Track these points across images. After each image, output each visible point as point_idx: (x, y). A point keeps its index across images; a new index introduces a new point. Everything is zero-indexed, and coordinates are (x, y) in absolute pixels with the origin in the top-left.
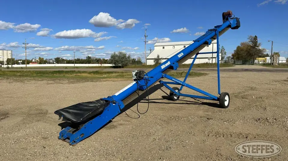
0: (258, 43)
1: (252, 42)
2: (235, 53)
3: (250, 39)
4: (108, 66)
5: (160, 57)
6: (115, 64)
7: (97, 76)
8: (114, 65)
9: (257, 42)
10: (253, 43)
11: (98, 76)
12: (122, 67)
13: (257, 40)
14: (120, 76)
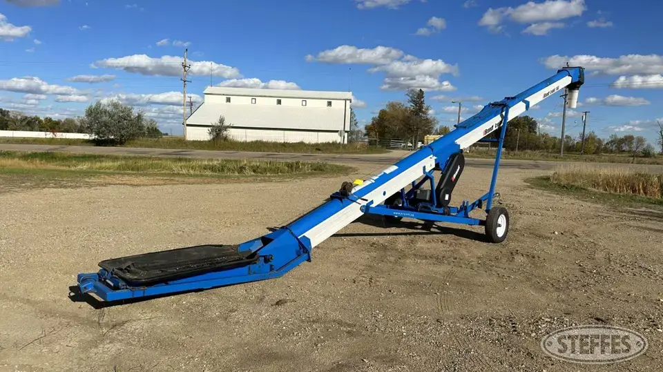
0: (425, 106)
1: (413, 101)
2: (373, 124)
3: (411, 95)
4: (78, 139)
5: (226, 123)
6: (97, 133)
7: (51, 166)
8: (94, 137)
9: (422, 103)
10: (416, 105)
11: (58, 168)
12: (121, 143)
13: (422, 100)
14: (128, 168)
